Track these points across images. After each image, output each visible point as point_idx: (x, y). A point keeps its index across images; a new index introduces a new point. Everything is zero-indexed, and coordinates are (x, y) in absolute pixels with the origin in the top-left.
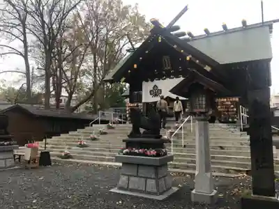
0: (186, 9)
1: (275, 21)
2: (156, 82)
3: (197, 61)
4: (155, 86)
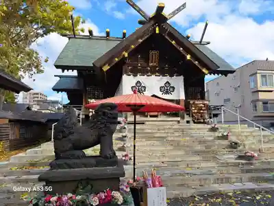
1: (209, 43)
2: (140, 78)
3: (197, 62)
4: (138, 82)
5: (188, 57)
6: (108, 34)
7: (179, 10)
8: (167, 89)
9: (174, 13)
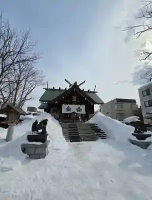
0: (85, 82)
3: (89, 101)
4: (69, 107)
5: (86, 99)
6: (60, 88)
7: (83, 83)
8: (79, 110)
9: (81, 84)
